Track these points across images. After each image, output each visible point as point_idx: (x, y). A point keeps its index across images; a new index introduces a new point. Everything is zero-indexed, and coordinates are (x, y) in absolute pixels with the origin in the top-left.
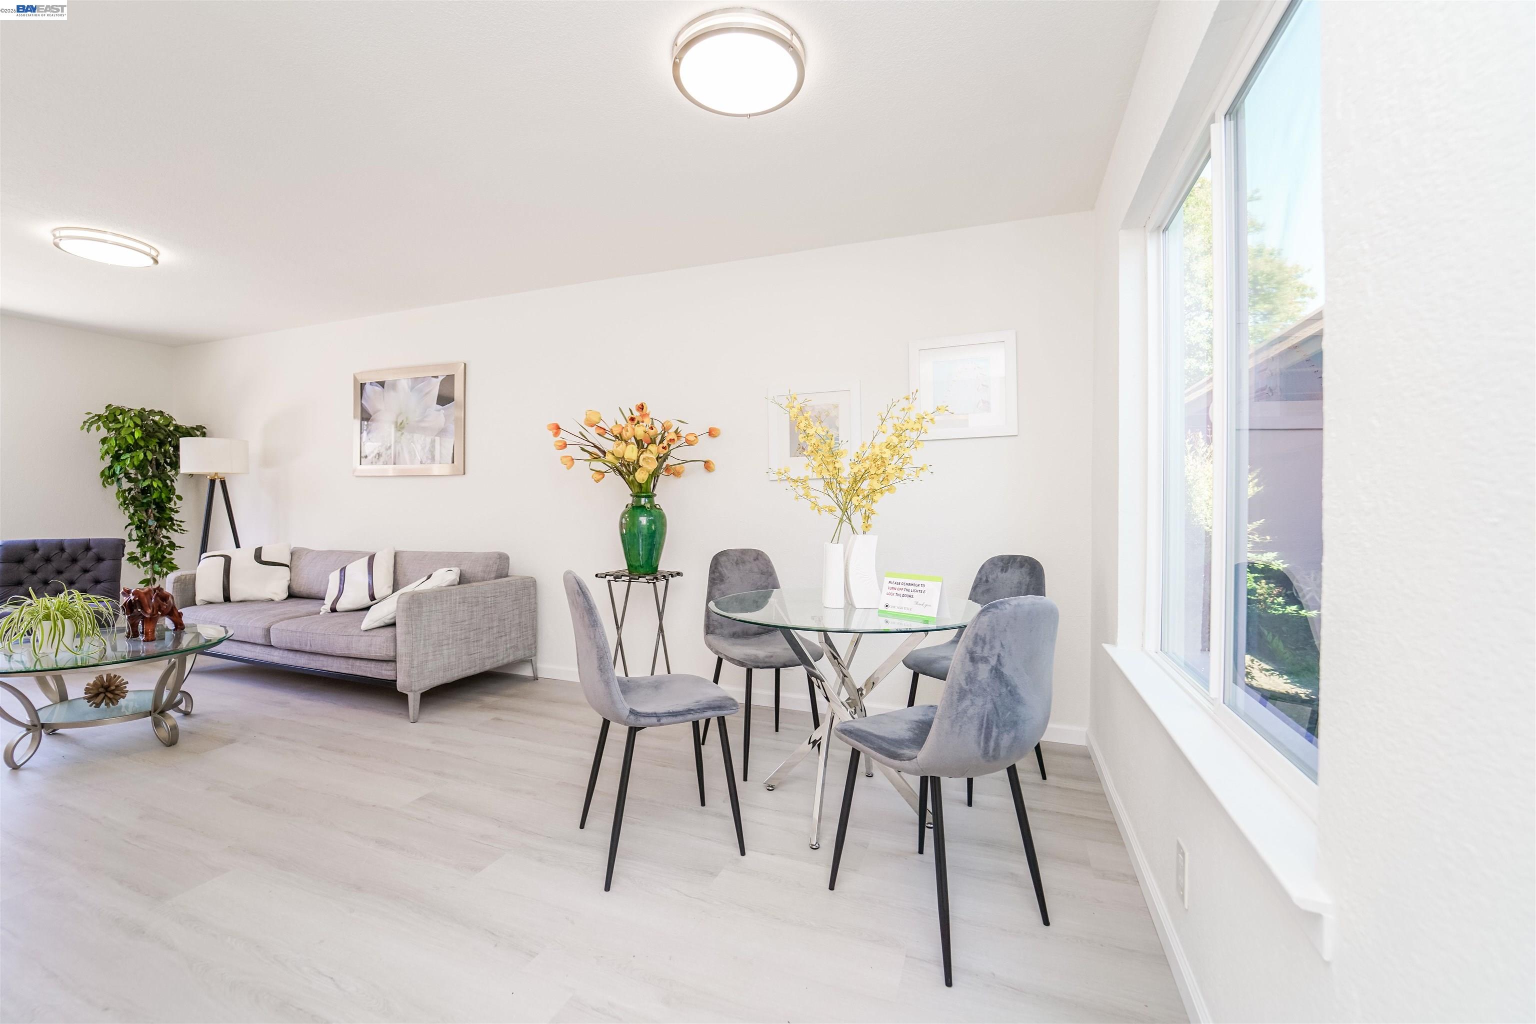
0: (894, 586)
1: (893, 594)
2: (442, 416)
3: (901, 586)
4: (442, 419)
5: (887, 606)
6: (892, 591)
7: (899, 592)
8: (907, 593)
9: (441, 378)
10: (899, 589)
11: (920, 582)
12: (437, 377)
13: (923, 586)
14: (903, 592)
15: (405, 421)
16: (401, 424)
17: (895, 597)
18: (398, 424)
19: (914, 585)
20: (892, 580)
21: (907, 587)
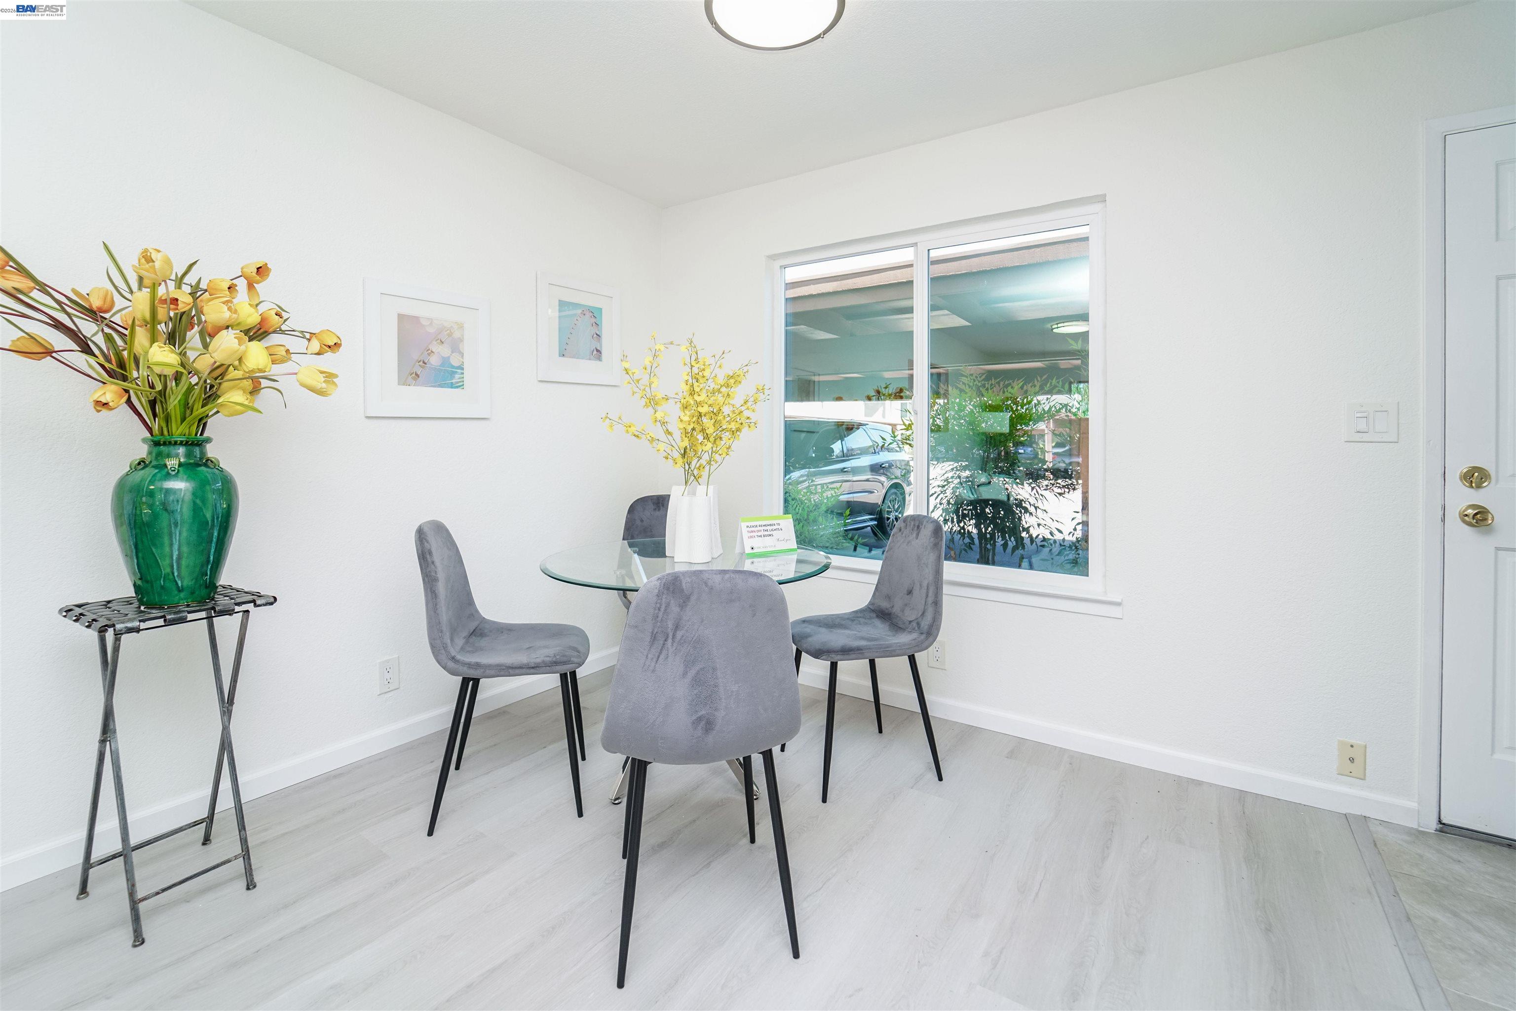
0: (753, 529)
1: (754, 537)
3: (759, 528)
5: (752, 548)
6: (752, 534)
7: (759, 534)
8: (766, 533)
10: (758, 531)
11: (775, 522)
13: (779, 524)
14: (762, 533)
17: (757, 539)
19: (771, 525)
20: (749, 524)
21: (765, 528)
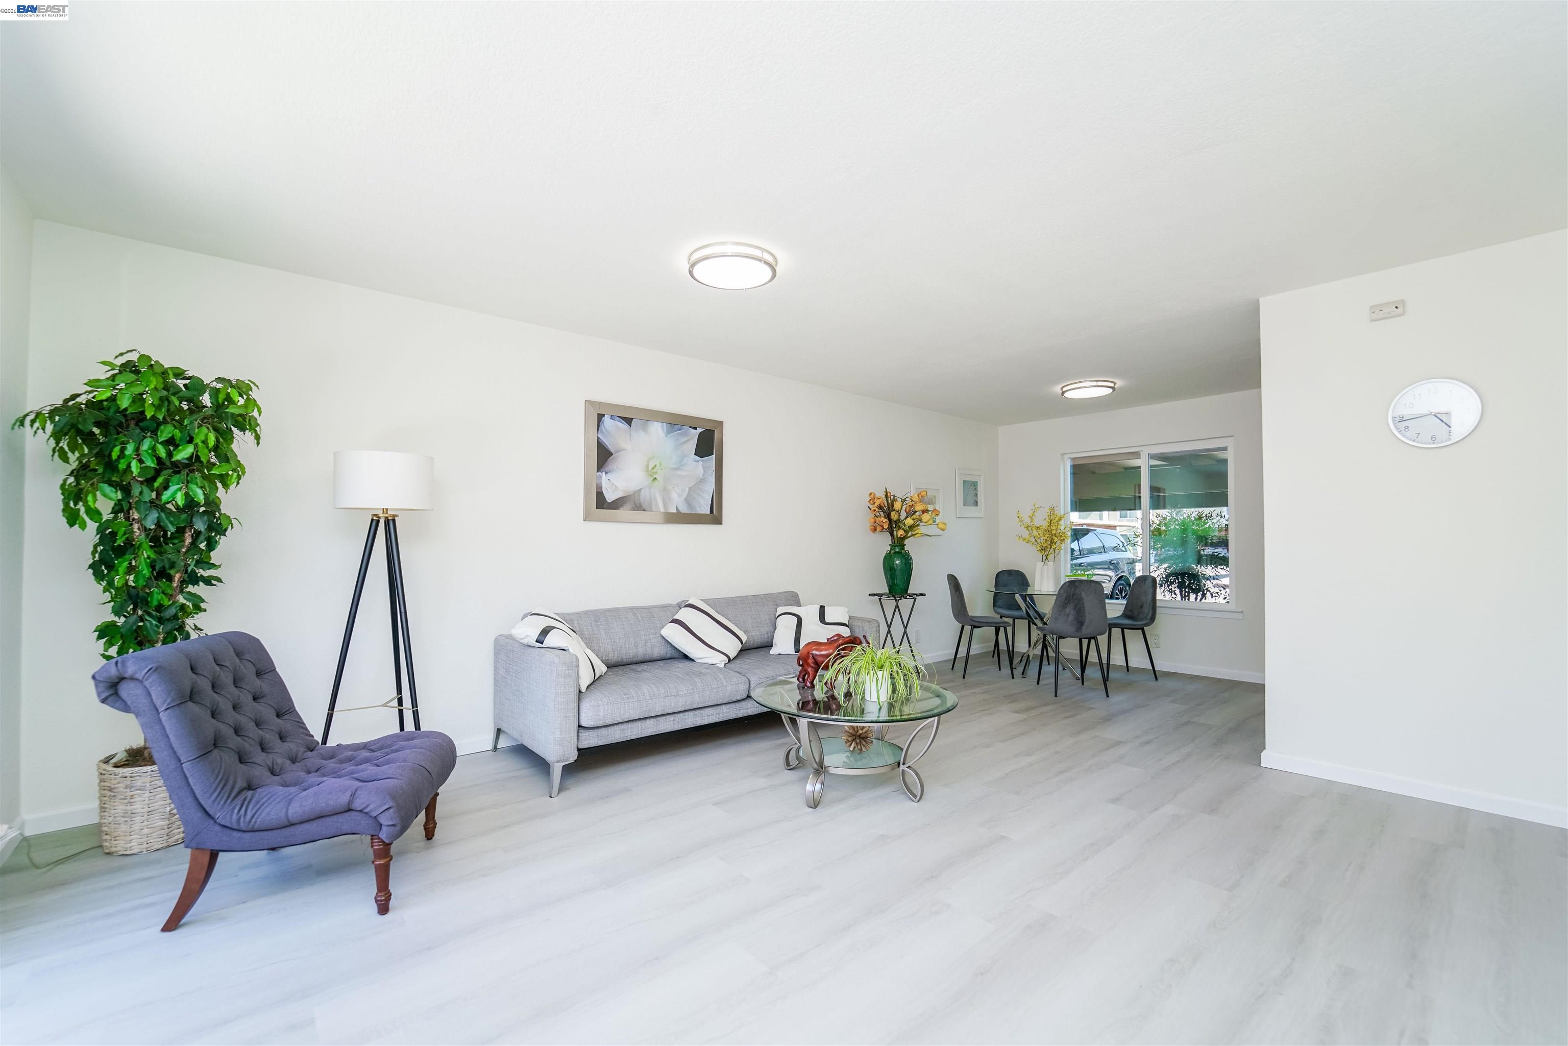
2: (701, 467)
4: (700, 471)
9: (700, 430)
12: (695, 428)
15: (658, 466)
16: (653, 468)
18: (650, 469)
